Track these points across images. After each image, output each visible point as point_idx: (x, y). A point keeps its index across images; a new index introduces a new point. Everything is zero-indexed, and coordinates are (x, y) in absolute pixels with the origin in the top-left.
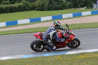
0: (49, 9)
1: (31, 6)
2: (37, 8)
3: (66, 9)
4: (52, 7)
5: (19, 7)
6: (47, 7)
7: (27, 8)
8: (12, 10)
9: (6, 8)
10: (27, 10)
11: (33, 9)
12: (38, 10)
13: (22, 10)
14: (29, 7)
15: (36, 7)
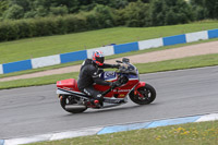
0: (156, 23)
1: (115, 17)
2: (129, 22)
3: (192, 21)
4: (162, 18)
5: (90, 20)
6: (151, 17)
7: (108, 22)
8: (73, 28)
9: (61, 24)
10: (106, 27)
11: (121, 23)
12: (131, 25)
13: (96, 27)
14: (110, 18)
15: (127, 19)
